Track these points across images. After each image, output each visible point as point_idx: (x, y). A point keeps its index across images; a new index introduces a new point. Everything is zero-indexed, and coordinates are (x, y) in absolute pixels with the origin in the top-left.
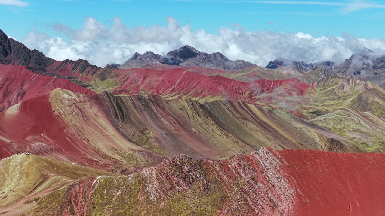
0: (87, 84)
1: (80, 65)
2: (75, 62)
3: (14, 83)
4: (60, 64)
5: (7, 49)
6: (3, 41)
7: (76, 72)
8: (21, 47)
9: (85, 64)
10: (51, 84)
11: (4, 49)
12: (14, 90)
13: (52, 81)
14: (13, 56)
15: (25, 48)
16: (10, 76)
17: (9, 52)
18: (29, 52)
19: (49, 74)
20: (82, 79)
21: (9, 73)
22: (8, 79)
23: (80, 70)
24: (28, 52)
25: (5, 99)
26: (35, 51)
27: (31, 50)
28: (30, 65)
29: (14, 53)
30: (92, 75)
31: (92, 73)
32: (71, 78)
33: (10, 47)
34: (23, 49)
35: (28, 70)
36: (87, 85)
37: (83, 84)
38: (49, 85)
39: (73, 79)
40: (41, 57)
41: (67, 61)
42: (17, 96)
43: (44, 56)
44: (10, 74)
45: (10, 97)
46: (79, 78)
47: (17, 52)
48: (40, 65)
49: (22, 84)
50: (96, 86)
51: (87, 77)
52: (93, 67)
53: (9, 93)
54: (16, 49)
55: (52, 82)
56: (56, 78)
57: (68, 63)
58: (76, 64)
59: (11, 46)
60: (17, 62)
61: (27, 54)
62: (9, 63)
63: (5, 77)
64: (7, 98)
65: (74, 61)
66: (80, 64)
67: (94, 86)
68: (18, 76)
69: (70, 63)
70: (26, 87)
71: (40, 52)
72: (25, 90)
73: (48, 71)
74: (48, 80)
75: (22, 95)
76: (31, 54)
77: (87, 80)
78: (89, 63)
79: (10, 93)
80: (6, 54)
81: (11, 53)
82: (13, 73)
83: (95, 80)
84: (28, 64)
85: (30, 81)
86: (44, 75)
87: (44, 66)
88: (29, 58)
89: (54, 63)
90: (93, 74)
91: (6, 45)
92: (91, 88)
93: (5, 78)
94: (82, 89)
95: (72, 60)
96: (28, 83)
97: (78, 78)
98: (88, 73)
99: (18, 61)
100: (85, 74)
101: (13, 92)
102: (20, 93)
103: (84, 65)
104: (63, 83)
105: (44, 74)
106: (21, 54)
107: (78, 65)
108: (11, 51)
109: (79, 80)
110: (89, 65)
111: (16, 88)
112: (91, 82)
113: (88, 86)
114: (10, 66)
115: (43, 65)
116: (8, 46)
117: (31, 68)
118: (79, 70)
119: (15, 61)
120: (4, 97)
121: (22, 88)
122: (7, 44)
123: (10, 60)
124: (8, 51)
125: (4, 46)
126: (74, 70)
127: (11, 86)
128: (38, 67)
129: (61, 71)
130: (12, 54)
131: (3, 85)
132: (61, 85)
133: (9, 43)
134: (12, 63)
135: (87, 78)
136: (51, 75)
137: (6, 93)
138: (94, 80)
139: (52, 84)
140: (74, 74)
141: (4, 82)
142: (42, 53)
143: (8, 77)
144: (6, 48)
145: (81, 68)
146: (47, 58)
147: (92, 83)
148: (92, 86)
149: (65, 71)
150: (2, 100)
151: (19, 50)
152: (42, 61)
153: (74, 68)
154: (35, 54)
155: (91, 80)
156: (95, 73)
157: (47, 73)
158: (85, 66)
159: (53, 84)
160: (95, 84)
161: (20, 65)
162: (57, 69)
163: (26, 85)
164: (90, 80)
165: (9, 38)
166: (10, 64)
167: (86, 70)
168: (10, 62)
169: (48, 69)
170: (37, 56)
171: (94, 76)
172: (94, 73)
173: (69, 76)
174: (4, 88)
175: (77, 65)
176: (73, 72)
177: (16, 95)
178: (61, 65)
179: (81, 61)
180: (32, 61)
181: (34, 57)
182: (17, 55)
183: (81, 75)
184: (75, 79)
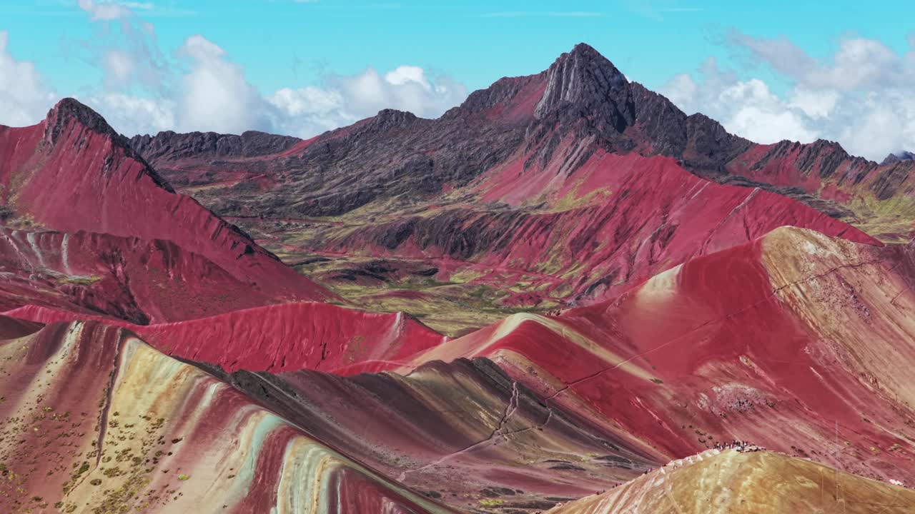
0: (841, 208)
1: (820, 157)
2: (806, 150)
3: (643, 205)
4: (767, 153)
5: (624, 112)
6: (614, 90)
7: (810, 174)
8: (660, 105)
9: (834, 153)
10: (743, 207)
11: (617, 112)
12: (643, 221)
13: (748, 198)
14: (639, 131)
15: (671, 108)
16: (632, 184)
17: (629, 120)
18: (682, 119)
19: (736, 179)
20: (827, 194)
21: (631, 177)
22: (626, 192)
23: (822, 170)
24: (679, 120)
25: (617, 249)
26: (698, 118)
27: (689, 113)
28: (686, 155)
29: (641, 122)
30: (854, 184)
31: (854, 180)
32: (795, 191)
33: (631, 107)
34: (665, 112)
35: (680, 170)
36: (841, 210)
37: (830, 209)
38: (737, 211)
39: (801, 196)
40: (714, 136)
41: (785, 144)
42: (652, 238)
43: (724, 130)
44: (632, 180)
45: (633, 243)
46: (819, 191)
47: (649, 119)
48: (711, 154)
49: (666, 209)
50: (864, 215)
51: (839, 188)
52: (856, 163)
53: (630, 230)
54: (648, 111)
55: (749, 202)
56: (760, 191)
57: (789, 151)
58: (810, 152)
59: (634, 103)
60: (651, 146)
61: (676, 125)
62: (630, 149)
63: (618, 186)
64: (626, 245)
65: (804, 146)
66: (822, 152)
67: (859, 214)
68: (653, 184)
69: (792, 150)
70: (675, 215)
71: (712, 120)
72: (674, 223)
73: (734, 173)
74: (734, 197)
75: (666, 237)
76: (688, 125)
77: (839, 196)
78: (844, 151)
79: (632, 232)
80: (621, 126)
81: (633, 124)
82: (640, 175)
83: (862, 199)
84: (680, 154)
85: (689, 198)
86: (721, 183)
87: (724, 159)
88: (683, 136)
89: (749, 150)
90: (856, 181)
91: (621, 100)
92: (853, 219)
93: (620, 189)
94: (829, 223)
95: (798, 143)
96: (681, 205)
97: (814, 190)
98: (843, 178)
99: (652, 144)
100: (833, 181)
101: (641, 228)
102: (659, 231)
103: (831, 157)
104: (776, 206)
105: (723, 179)
106: (661, 124)
107: (816, 157)
108: (634, 118)
109: (819, 198)
110: (846, 156)
111: (649, 219)
112: (851, 203)
113: (845, 215)
114: (634, 157)
115: (719, 156)
116: (627, 103)
117: (687, 165)
118: (819, 171)
119: (647, 144)
120: (616, 241)
121: (665, 218)
122: (625, 98)
123: (631, 141)
124: (627, 115)
125: (615, 105)
126: (804, 171)
127: (635, 213)
128: (707, 160)
129: (768, 172)
130: (637, 126)
131: (615, 208)
132: (773, 211)
133: (629, 96)
134: (637, 149)
135: (839, 192)
136: (740, 182)
137: (621, 232)
138: (860, 197)
139: (747, 206)
140: (804, 179)
141: (617, 202)
142: (717, 123)
143: (627, 187)
144: (621, 108)
145: (825, 164)
146: (729, 135)
147: (854, 205)
148: (853, 215)
149: (781, 172)
150: (612, 250)
151: (657, 115)
152: (718, 143)
153: (805, 164)
154: (697, 126)
155: (850, 197)
156: (863, 177)
157: (731, 175)
158: (834, 157)
159: (750, 208)
160: (861, 208)
161: (660, 155)
162: (757, 166)
163: (674, 211)
164: (846, 197)
165: (630, 82)
166: (632, 153)
167: (836, 171)
168: (632, 145)
169: (732, 165)
170: (704, 130)
171: (860, 187)
172: (859, 178)
173: (792, 188)
174: (618, 217)
175: (813, 154)
176: (801, 175)
177: (650, 237)
178: (769, 155)
179: (822, 145)
180: (692, 143)
181: (696, 132)
182: (650, 128)
183: (823, 185)
184: (806, 195)
